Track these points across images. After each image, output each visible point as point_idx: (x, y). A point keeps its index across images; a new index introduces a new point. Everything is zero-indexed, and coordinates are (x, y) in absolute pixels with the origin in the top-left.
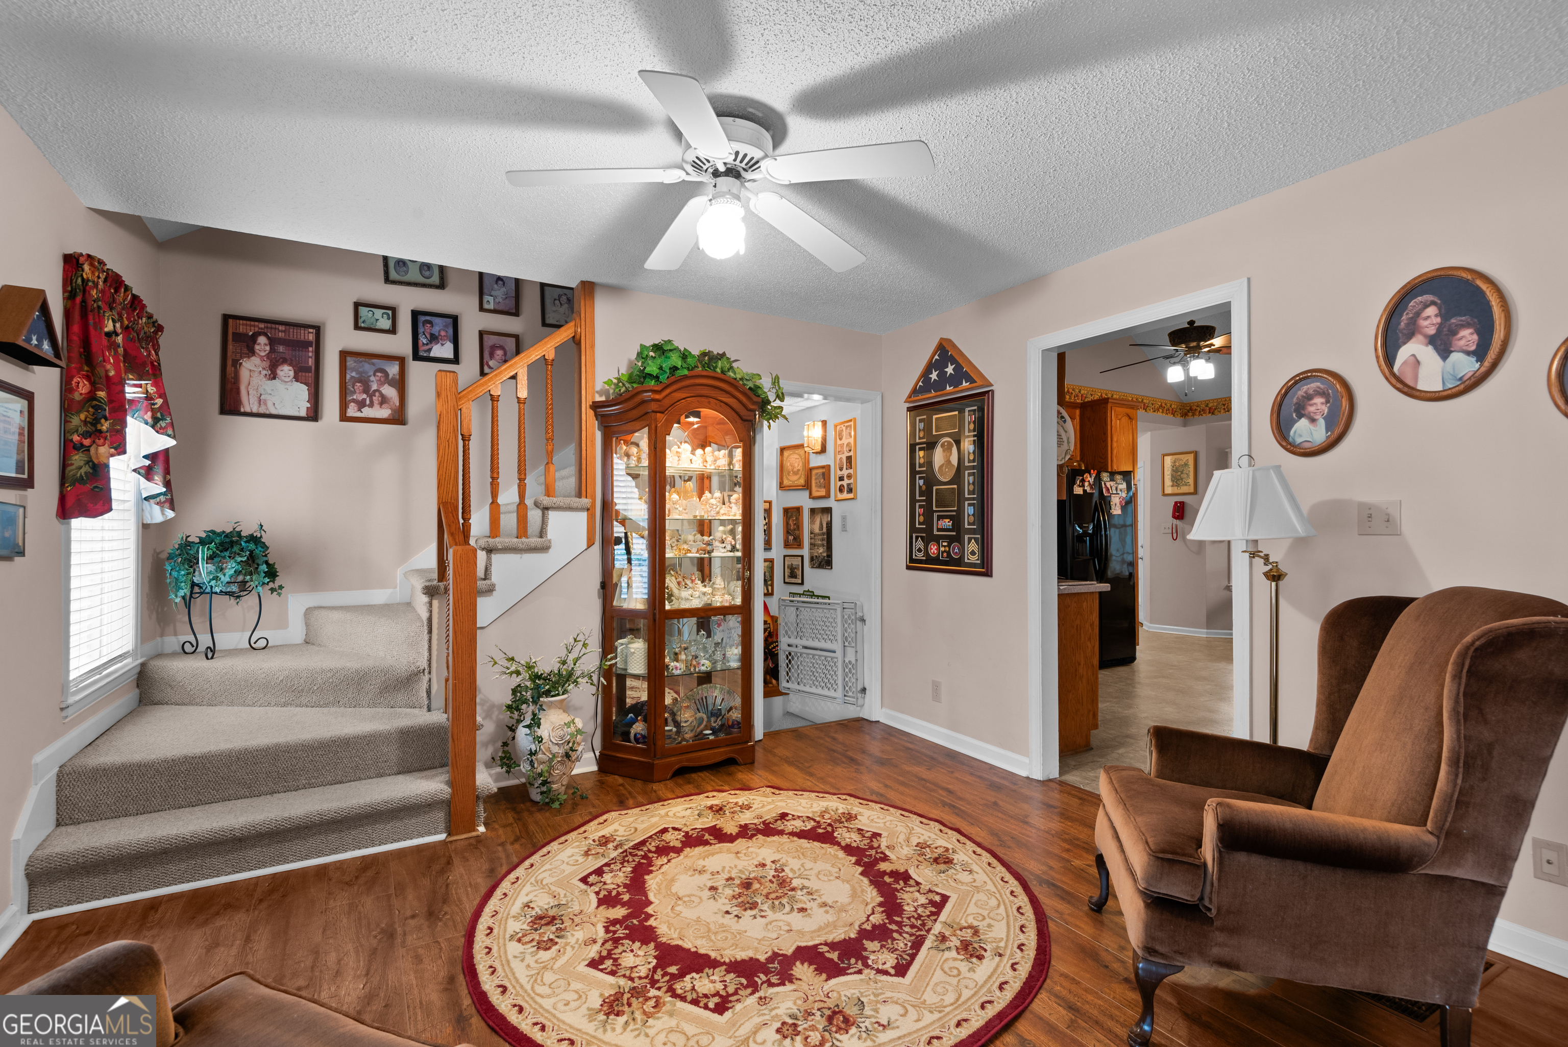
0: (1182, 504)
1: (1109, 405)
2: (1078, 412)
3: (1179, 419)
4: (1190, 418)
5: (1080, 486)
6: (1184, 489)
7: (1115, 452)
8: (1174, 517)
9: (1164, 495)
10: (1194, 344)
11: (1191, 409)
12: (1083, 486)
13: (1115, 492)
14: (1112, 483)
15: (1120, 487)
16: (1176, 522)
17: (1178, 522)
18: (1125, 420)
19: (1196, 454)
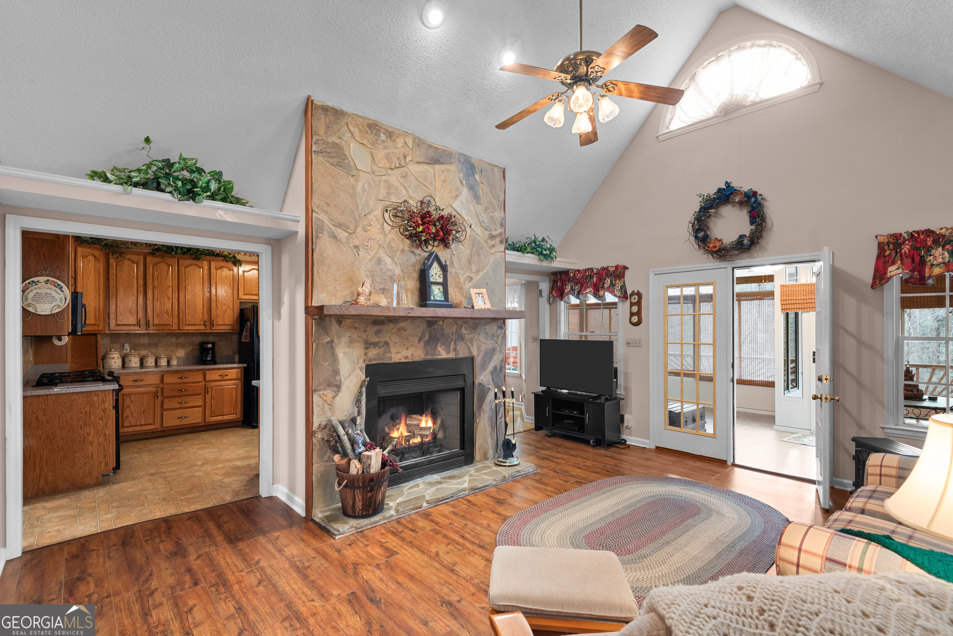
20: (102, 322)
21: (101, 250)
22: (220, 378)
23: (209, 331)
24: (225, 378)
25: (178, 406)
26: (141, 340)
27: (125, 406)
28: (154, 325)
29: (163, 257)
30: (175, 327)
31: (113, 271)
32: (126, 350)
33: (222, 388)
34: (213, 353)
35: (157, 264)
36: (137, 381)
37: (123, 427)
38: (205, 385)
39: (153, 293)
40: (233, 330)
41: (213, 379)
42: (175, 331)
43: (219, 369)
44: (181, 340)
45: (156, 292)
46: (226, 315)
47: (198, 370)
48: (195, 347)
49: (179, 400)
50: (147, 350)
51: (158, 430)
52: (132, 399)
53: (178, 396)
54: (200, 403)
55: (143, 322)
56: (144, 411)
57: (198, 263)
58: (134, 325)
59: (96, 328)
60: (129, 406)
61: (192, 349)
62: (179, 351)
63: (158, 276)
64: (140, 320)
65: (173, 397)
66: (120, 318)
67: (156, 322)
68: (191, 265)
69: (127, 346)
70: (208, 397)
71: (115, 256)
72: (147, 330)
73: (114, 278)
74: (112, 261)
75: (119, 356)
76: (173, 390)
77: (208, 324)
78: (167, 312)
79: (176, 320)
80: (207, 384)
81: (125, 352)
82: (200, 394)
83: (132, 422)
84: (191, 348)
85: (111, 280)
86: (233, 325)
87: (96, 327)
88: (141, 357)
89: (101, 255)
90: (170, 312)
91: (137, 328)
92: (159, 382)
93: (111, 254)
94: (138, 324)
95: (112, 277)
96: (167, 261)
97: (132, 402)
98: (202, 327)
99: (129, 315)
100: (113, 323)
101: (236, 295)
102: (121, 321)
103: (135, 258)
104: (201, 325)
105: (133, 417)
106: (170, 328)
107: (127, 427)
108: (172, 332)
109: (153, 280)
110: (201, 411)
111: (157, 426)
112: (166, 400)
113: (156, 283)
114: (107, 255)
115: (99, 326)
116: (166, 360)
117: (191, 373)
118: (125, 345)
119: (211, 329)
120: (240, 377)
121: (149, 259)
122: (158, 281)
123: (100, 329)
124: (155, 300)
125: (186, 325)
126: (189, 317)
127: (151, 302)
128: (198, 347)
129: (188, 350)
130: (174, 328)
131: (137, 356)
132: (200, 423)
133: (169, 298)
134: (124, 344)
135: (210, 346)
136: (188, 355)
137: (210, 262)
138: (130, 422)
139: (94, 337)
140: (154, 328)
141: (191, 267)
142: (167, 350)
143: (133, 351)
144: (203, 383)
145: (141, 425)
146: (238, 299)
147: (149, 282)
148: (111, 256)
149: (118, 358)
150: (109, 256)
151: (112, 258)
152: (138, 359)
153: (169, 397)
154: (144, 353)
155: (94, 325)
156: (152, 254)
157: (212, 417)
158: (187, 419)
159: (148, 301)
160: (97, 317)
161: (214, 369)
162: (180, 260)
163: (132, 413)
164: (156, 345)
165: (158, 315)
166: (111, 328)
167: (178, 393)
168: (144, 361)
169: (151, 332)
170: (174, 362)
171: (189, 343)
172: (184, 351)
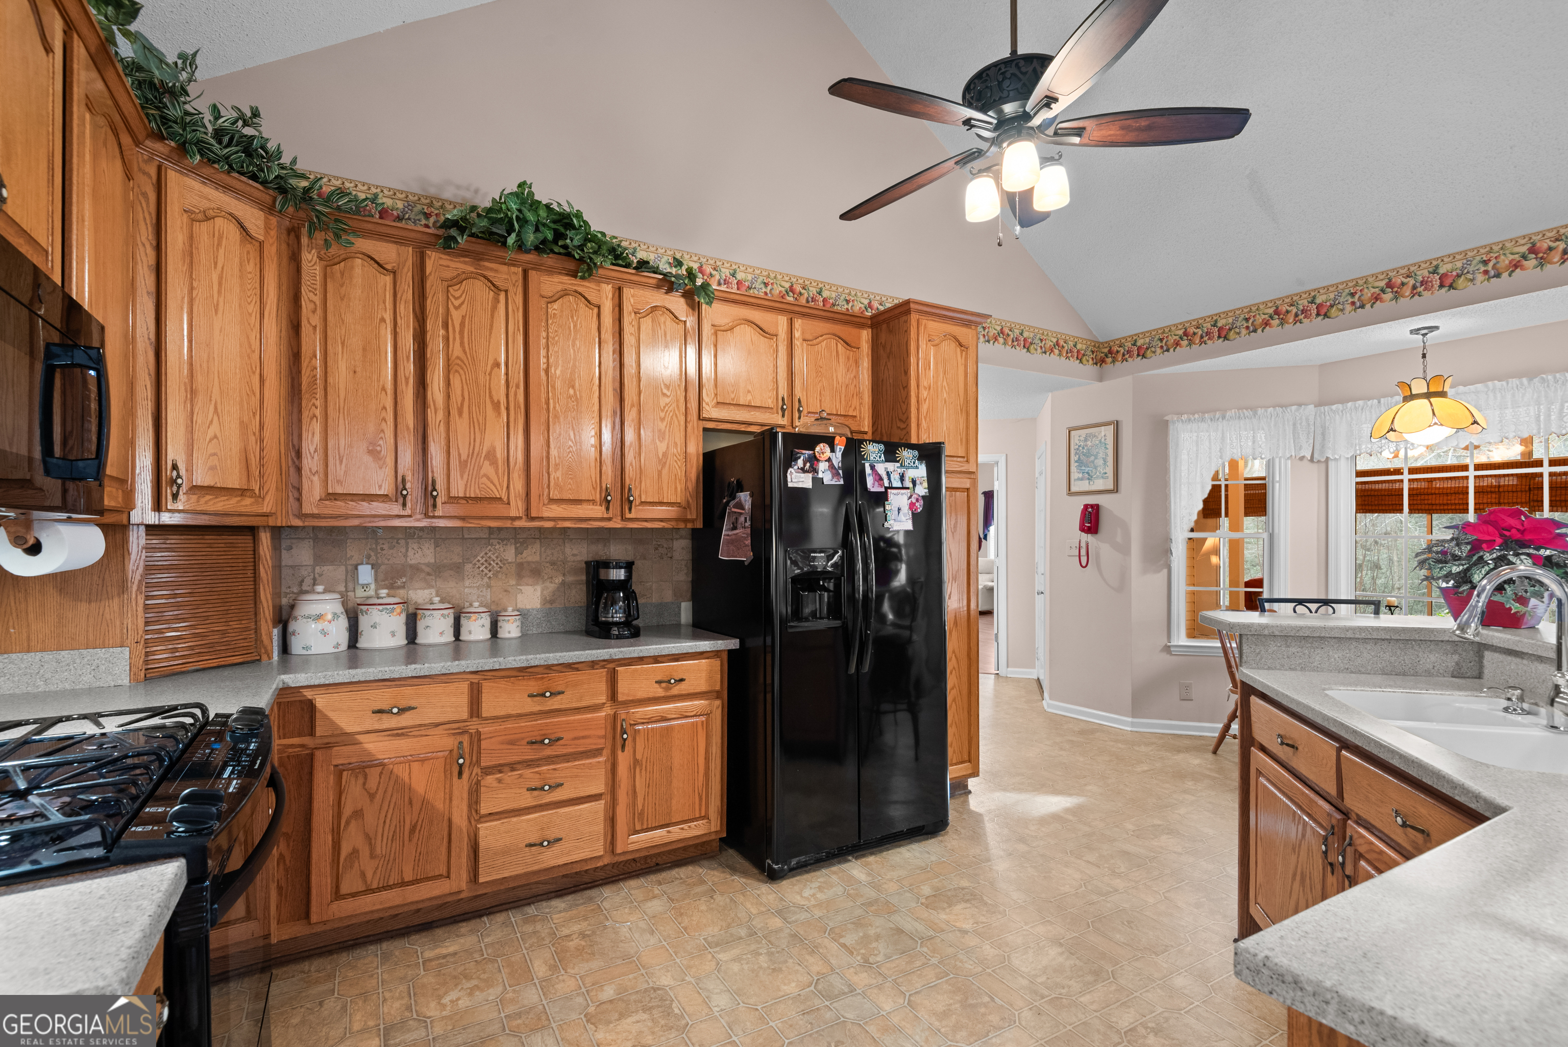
0: (1096, 508)
1: (914, 317)
2: (865, 335)
3: (1089, 368)
4: (1108, 367)
5: (803, 470)
6: (1099, 485)
7: (924, 408)
8: (1083, 529)
9: (1070, 493)
10: (1009, 108)
11: (1110, 352)
12: (814, 470)
13: (897, 484)
14: (891, 466)
15: (911, 474)
16: (1086, 537)
17: (1089, 538)
18: (949, 348)
19: (1117, 425)
20: (272, 483)
21: (270, 209)
22: (659, 692)
23: (617, 524)
24: (676, 690)
25: (528, 799)
26: (411, 553)
27: (347, 811)
28: (452, 500)
29: (478, 257)
30: (516, 508)
31: (310, 297)
32: (365, 586)
33: (667, 728)
34: (630, 596)
35: (458, 280)
36: (390, 712)
37: (338, 895)
38: (615, 716)
39: (448, 383)
40: (686, 521)
41: (641, 694)
42: (518, 524)
43: (656, 659)
44: (532, 554)
45: (456, 382)
46: (665, 472)
47: (593, 664)
48: (570, 579)
49: (530, 776)
50: (430, 586)
51: (462, 896)
52: (372, 784)
53: (529, 764)
54: (598, 786)
55: (413, 487)
56: (413, 830)
57: (588, 288)
58: (384, 498)
59: (246, 505)
60: (358, 814)
61: (563, 583)
62: (524, 588)
63: (462, 324)
64: (404, 480)
65: (512, 766)
66: (336, 470)
67: (458, 489)
68: (565, 293)
69: (366, 574)
70: (624, 759)
71: (320, 236)
72: (426, 515)
73: (316, 320)
74: (309, 258)
75: (339, 609)
76: (512, 743)
77: (615, 498)
78: (491, 456)
79: (518, 485)
80: (622, 714)
81: (360, 593)
82: (597, 752)
83: (369, 875)
84: (559, 580)
85: (305, 329)
86: (685, 507)
87: (248, 501)
88: (411, 610)
89: (267, 228)
90: (500, 454)
91: (396, 509)
92: (465, 715)
93: (305, 231)
94: (400, 494)
95: (310, 318)
96: (489, 274)
97: (372, 796)
98: (598, 511)
99: (368, 459)
100: (313, 490)
101: (693, 405)
102: (339, 482)
103: (387, 252)
104: (593, 502)
105: (372, 856)
106: (498, 510)
107: (354, 895)
108: (508, 524)
109: (447, 339)
110: (601, 815)
111: (459, 882)
112: (490, 780)
113: (456, 351)
114: (293, 232)
115: (260, 498)
116: (486, 620)
117: (572, 676)
118: (360, 567)
119: (623, 518)
120: (718, 687)
121: (435, 260)
122: (462, 343)
123: (266, 509)
124: (454, 412)
125: (552, 501)
126: (559, 474)
127: (441, 415)
128: (584, 578)
129: (551, 587)
130: (513, 513)
131: (398, 608)
132: (600, 857)
133: (496, 406)
134: (356, 567)
135: (619, 574)
136: (552, 602)
137: (620, 289)
138: (363, 875)
139: (245, 541)
140: (452, 510)
141: (566, 299)
142: (489, 586)
143: (383, 592)
144: (607, 711)
145: (403, 884)
146: (699, 418)
147: (436, 345)
148: (305, 240)
149: (336, 616)
150: (298, 238)
151: (310, 247)
152: (403, 617)
153: (498, 768)
154: (420, 595)
155: (242, 492)
156: (447, 244)
157: (636, 832)
158: (557, 848)
159: (430, 413)
160: (254, 462)
161: (641, 660)
162: (532, 274)
163: (369, 839)
164: (457, 569)
165: (463, 465)
166: (307, 509)
167: (529, 754)
168: (421, 625)
169: (442, 523)
170: (510, 629)
171: (553, 563)
172: (539, 588)
